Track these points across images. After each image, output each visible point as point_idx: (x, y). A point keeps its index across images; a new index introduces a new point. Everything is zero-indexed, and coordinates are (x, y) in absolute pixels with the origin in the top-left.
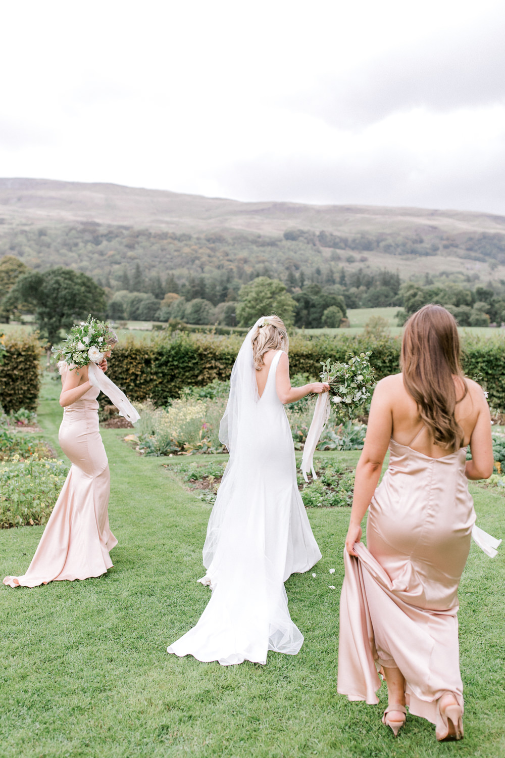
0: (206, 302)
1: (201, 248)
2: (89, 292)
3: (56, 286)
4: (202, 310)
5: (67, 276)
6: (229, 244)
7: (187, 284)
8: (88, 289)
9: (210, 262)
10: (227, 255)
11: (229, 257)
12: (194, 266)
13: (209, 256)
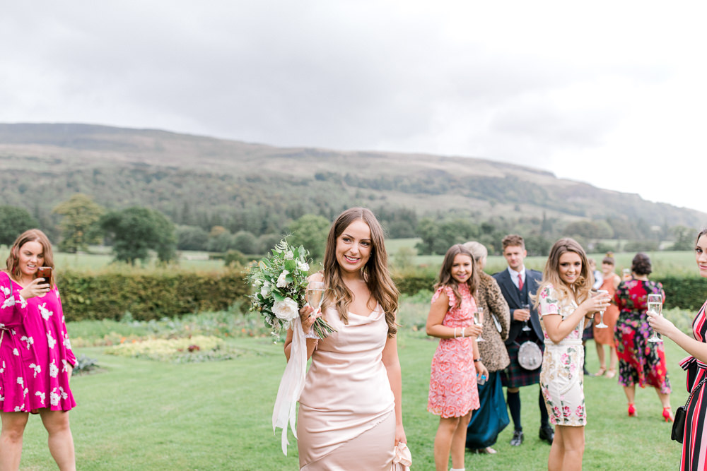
0: (250, 234)
1: (242, 187)
2: (163, 227)
4: (246, 243)
6: (266, 184)
7: (231, 218)
8: (161, 225)
9: (250, 199)
10: (265, 193)
11: (267, 195)
12: (236, 203)
13: (249, 194)
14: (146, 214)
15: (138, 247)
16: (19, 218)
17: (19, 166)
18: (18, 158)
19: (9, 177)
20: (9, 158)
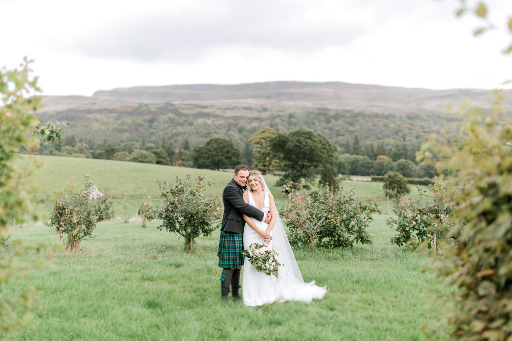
0: (409, 162)
1: (403, 123)
2: (324, 149)
3: (298, 144)
4: (406, 168)
5: (307, 136)
6: (424, 121)
7: (393, 149)
8: (323, 146)
9: (410, 134)
10: (423, 128)
11: (425, 130)
12: (398, 137)
13: (410, 129)
14: (310, 136)
15: (303, 166)
16: (226, 147)
17: (239, 114)
18: (239, 109)
19: (232, 121)
20: (233, 109)
